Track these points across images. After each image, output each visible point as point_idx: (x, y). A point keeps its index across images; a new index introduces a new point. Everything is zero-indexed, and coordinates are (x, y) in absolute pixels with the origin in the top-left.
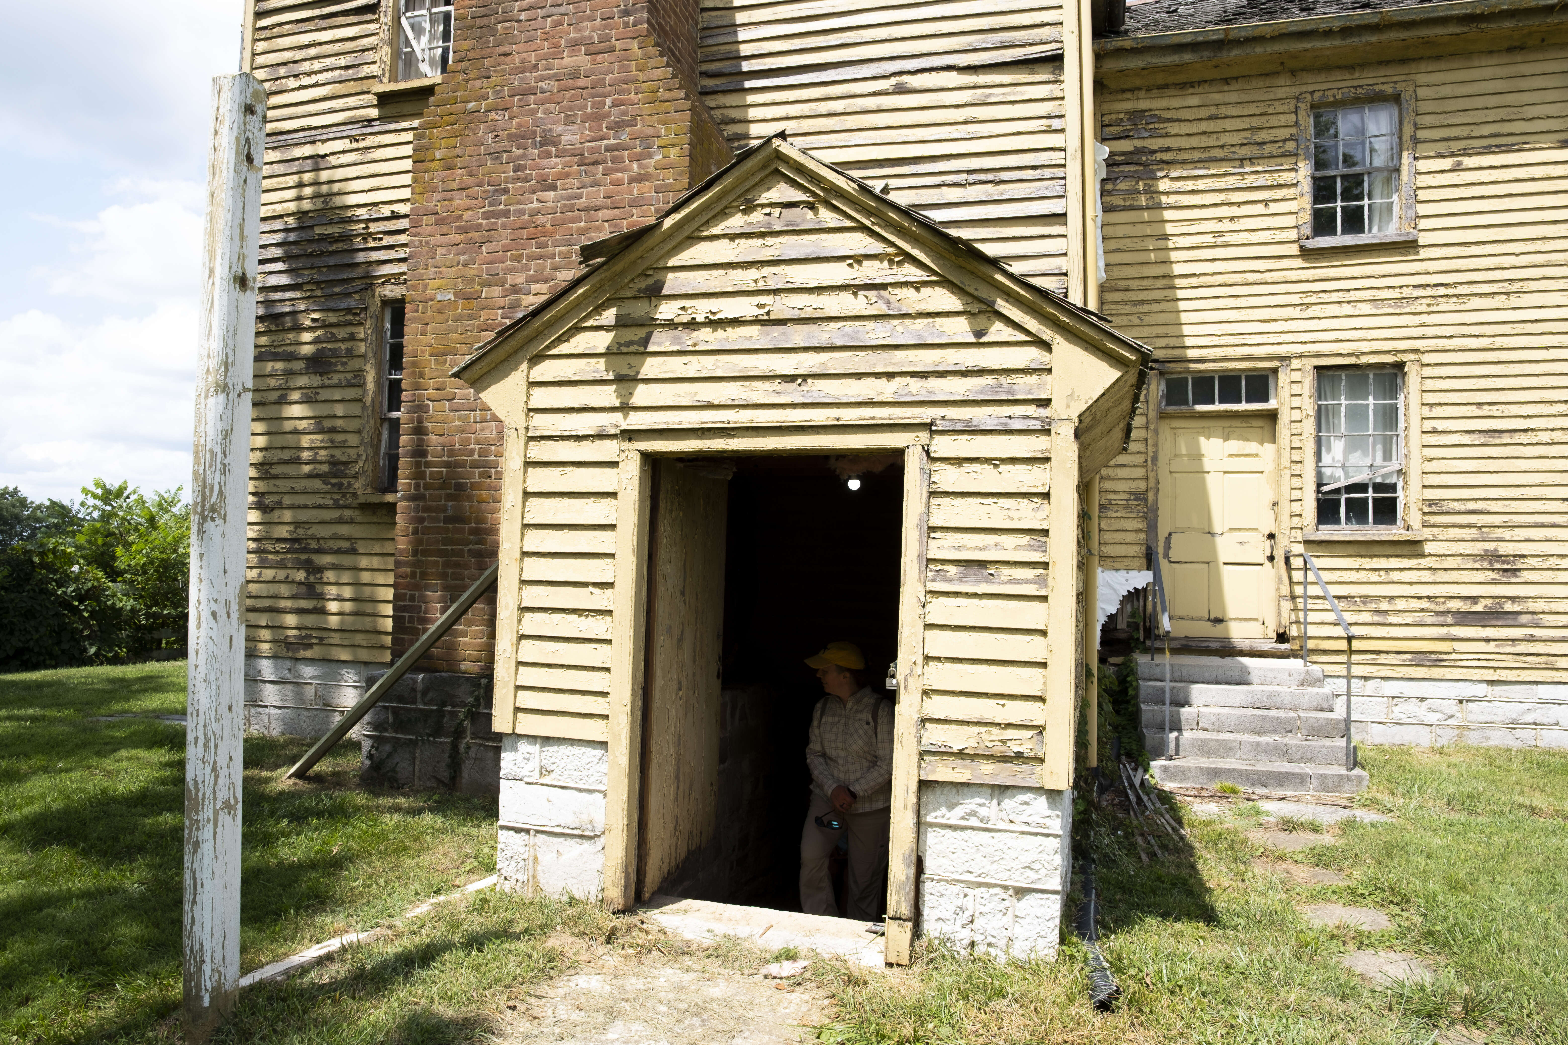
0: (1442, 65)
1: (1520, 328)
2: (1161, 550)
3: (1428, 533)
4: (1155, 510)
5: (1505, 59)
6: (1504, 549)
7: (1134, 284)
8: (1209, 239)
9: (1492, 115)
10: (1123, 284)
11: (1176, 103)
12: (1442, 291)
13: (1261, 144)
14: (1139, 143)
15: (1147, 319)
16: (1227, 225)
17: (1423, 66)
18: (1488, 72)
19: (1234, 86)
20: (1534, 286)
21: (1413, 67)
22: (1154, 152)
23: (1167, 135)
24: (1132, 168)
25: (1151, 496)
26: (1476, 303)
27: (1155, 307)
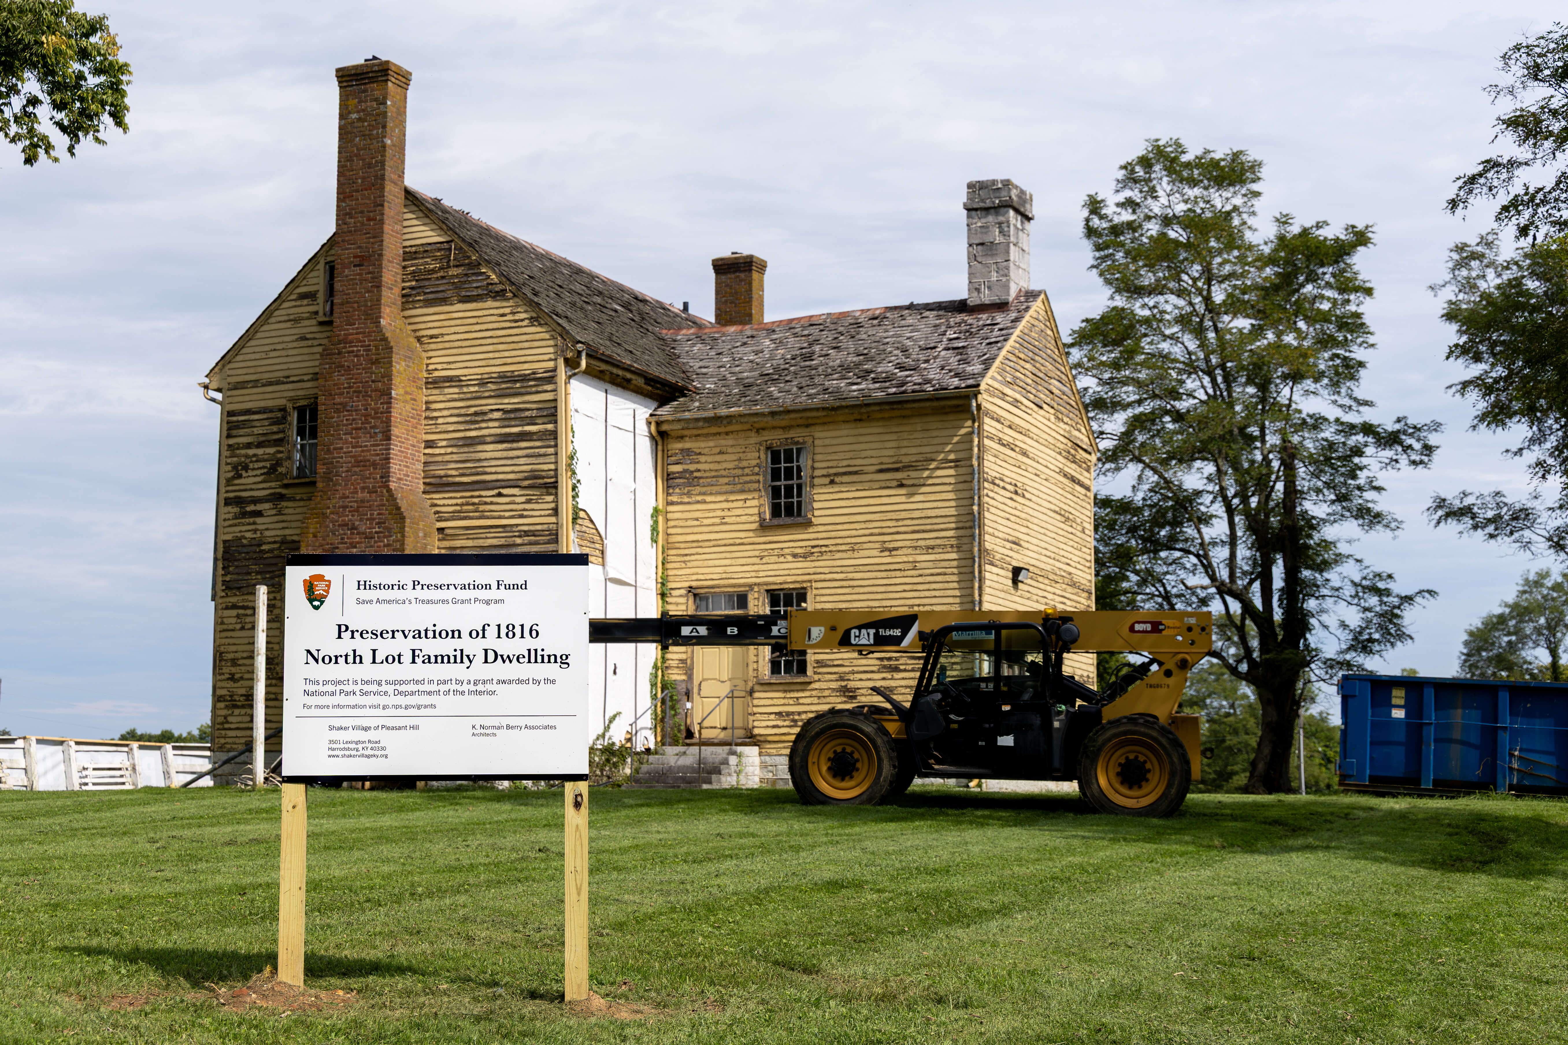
0: (826, 428)
1: (857, 569)
2: (695, 690)
3: (816, 677)
4: (691, 669)
5: (853, 425)
6: (851, 685)
7: (682, 545)
8: (718, 520)
9: (848, 455)
10: (677, 545)
11: (703, 445)
12: (824, 549)
13: (743, 468)
14: (686, 467)
15: (689, 564)
16: (726, 513)
17: (818, 428)
18: (845, 432)
19: (731, 436)
20: (865, 546)
21: (812, 429)
22: (692, 472)
23: (698, 462)
24: (681, 481)
25: (689, 661)
26: (838, 555)
27: (693, 558)
